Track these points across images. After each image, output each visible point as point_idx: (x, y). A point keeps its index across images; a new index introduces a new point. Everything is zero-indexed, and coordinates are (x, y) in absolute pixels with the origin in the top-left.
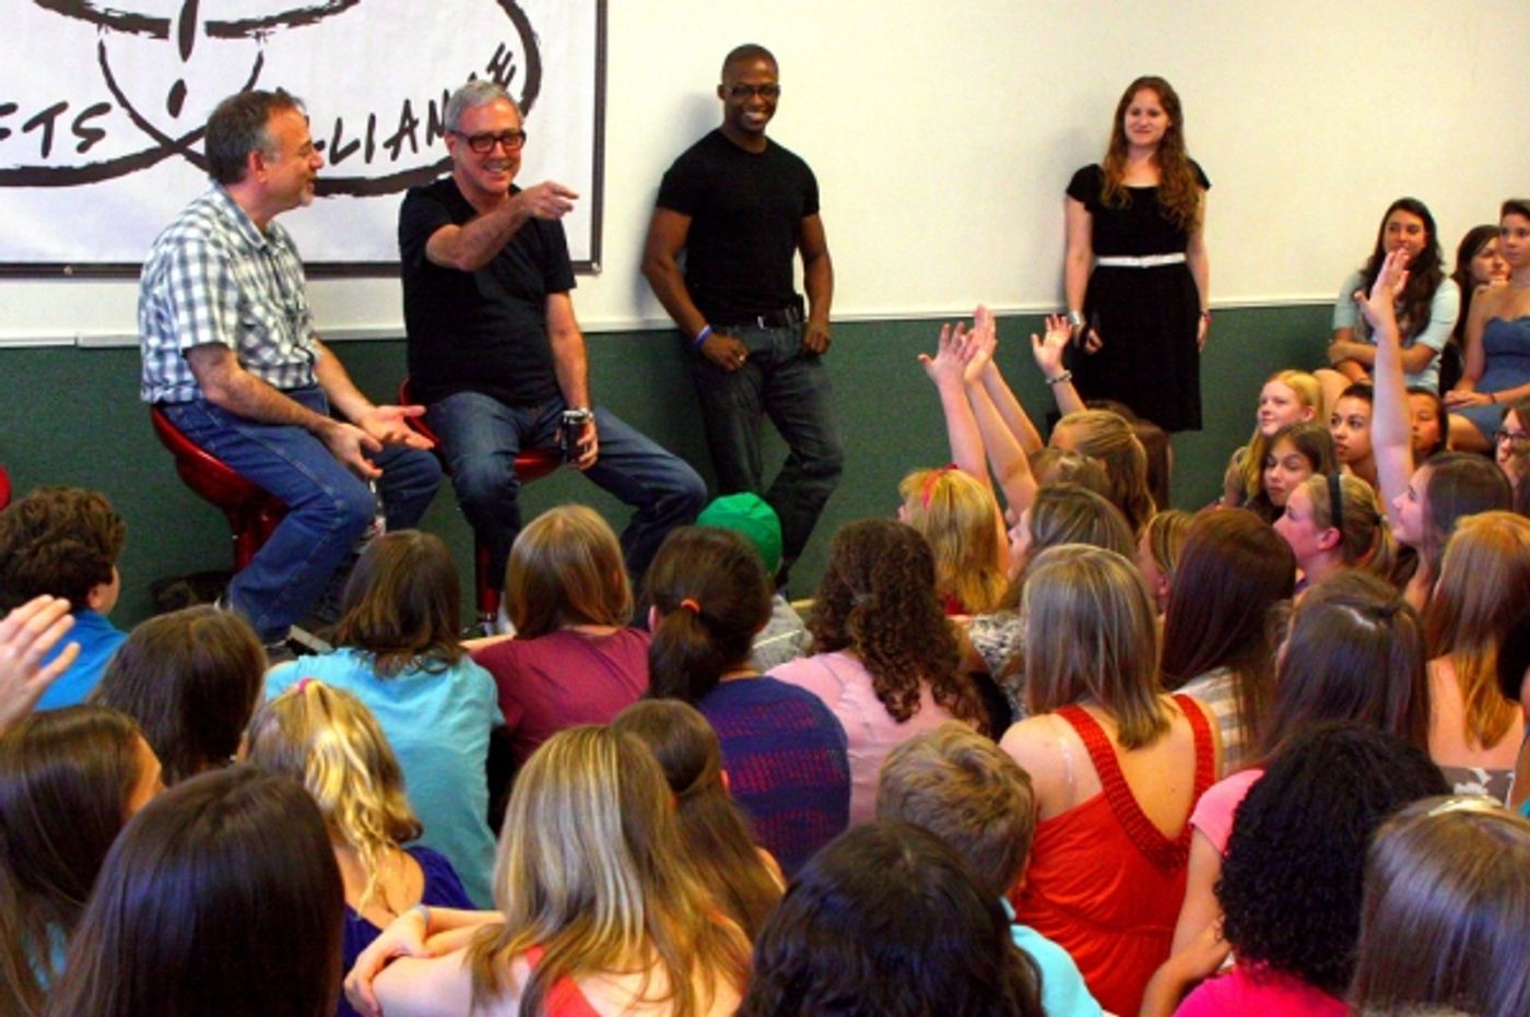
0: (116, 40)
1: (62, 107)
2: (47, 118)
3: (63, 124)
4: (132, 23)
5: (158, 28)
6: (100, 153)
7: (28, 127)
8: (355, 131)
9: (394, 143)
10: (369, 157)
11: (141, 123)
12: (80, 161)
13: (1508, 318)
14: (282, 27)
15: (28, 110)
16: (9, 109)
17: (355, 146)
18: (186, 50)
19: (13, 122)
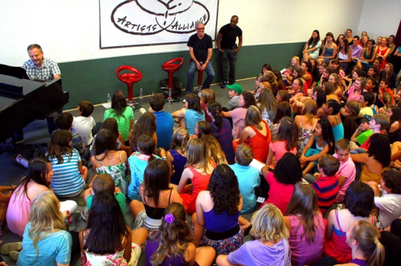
0: (158, 17)
1: (151, 25)
2: (149, 27)
3: (151, 27)
4: (160, 15)
5: (163, 15)
6: (155, 30)
7: (147, 28)
8: (186, 26)
9: (191, 27)
10: (188, 29)
11: (160, 26)
12: (153, 32)
13: (328, 48)
14: (178, 14)
15: (147, 26)
16: (145, 26)
17: (186, 27)
18: (166, 17)
19: (145, 28)
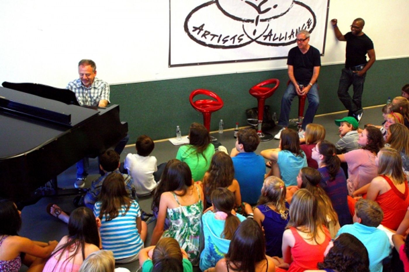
0: (246, 24)
1: (236, 36)
2: (234, 38)
3: (236, 38)
4: (248, 21)
5: (252, 21)
6: (242, 42)
7: (231, 39)
8: (283, 35)
9: (290, 37)
10: (286, 39)
11: (249, 37)
12: (238, 44)
14: (272, 19)
15: (231, 37)
16: (228, 36)
17: (283, 38)
18: (256, 24)
19: (229, 39)
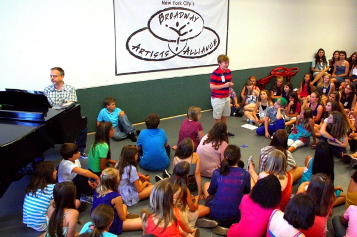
0: (170, 43)
2: (162, 53)
3: (164, 53)
4: (172, 41)
5: (175, 41)
6: (168, 56)
7: (160, 54)
8: (197, 51)
9: (202, 52)
10: (199, 53)
11: (173, 52)
12: (166, 58)
14: (189, 40)
15: (160, 53)
16: (158, 53)
17: (197, 53)
18: (178, 43)
19: (158, 54)
